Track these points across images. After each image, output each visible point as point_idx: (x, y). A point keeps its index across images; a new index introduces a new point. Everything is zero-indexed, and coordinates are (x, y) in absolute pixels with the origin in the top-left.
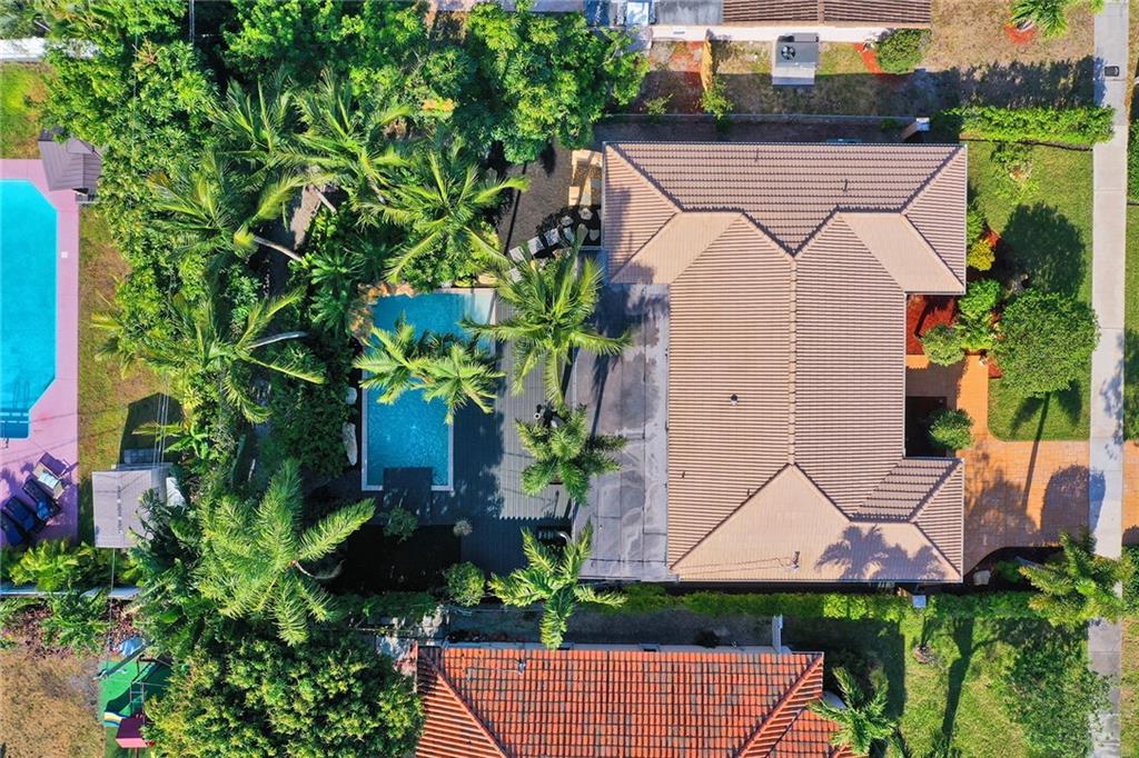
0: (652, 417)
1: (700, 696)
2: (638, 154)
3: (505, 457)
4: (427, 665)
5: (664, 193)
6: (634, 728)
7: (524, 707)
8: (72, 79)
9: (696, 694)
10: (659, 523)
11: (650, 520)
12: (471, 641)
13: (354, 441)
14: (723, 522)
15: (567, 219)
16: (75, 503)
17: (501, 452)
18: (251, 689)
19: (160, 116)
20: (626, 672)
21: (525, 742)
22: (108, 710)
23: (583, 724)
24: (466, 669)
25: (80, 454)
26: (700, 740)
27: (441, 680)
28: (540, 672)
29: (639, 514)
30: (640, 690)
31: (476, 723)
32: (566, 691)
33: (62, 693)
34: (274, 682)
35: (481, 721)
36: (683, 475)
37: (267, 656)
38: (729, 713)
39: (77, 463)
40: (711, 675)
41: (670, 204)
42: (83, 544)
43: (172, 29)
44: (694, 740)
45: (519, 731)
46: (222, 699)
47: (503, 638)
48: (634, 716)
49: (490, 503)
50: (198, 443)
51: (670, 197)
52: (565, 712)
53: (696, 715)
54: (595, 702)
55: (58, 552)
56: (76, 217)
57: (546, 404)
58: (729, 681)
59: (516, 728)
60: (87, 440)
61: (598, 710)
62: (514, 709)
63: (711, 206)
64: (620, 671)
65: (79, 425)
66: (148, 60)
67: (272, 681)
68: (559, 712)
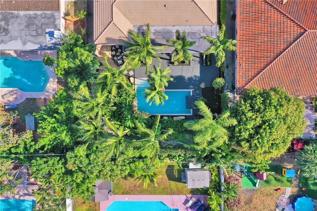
0: (171, 30)
1: (250, 14)
2: (97, 34)
3: (182, 75)
4: (242, 92)
5: (107, 26)
6: (259, 32)
7: (254, 63)
8: (77, 189)
9: (249, 15)
10: (201, 28)
11: (200, 30)
12: (235, 84)
13: (178, 117)
14: (200, 9)
15: (115, 58)
16: (196, 196)
17: (181, 76)
18: (249, 131)
19: (87, 161)
20: (243, 35)
21: (263, 62)
22: (256, 186)
23: (258, 46)
24: (242, 80)
25: (183, 194)
26: (262, 13)
27: (246, 87)
28: (243, 60)
29: (198, 34)
30: (248, 31)
31: (258, 76)
32: (249, 52)
33: (251, 199)
34: (247, 124)
35: (257, 75)
36: (187, 21)
37: (240, 127)
38: (254, 5)
39: (186, 195)
40: (244, 11)
41: (111, 24)
42: (208, 192)
43: (63, 160)
44: (262, 14)
45: (260, 64)
46: (252, 139)
47: (234, 75)
48: (256, 32)
49: (196, 79)
50: (179, 159)
51: (109, 25)
52: (255, 51)
53: (255, 14)
54: (252, 43)
55: (211, 198)
56: (116, 196)
57: (167, 63)
58: (246, 6)
59: (259, 65)
60: (179, 192)
61: (254, 42)
62: (254, 66)
63: (111, 13)
64: (243, 37)
65: (175, 195)
66: (72, 166)
67: (246, 125)
68: (255, 53)
